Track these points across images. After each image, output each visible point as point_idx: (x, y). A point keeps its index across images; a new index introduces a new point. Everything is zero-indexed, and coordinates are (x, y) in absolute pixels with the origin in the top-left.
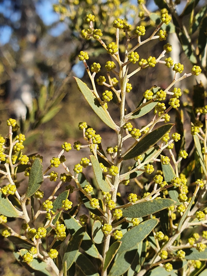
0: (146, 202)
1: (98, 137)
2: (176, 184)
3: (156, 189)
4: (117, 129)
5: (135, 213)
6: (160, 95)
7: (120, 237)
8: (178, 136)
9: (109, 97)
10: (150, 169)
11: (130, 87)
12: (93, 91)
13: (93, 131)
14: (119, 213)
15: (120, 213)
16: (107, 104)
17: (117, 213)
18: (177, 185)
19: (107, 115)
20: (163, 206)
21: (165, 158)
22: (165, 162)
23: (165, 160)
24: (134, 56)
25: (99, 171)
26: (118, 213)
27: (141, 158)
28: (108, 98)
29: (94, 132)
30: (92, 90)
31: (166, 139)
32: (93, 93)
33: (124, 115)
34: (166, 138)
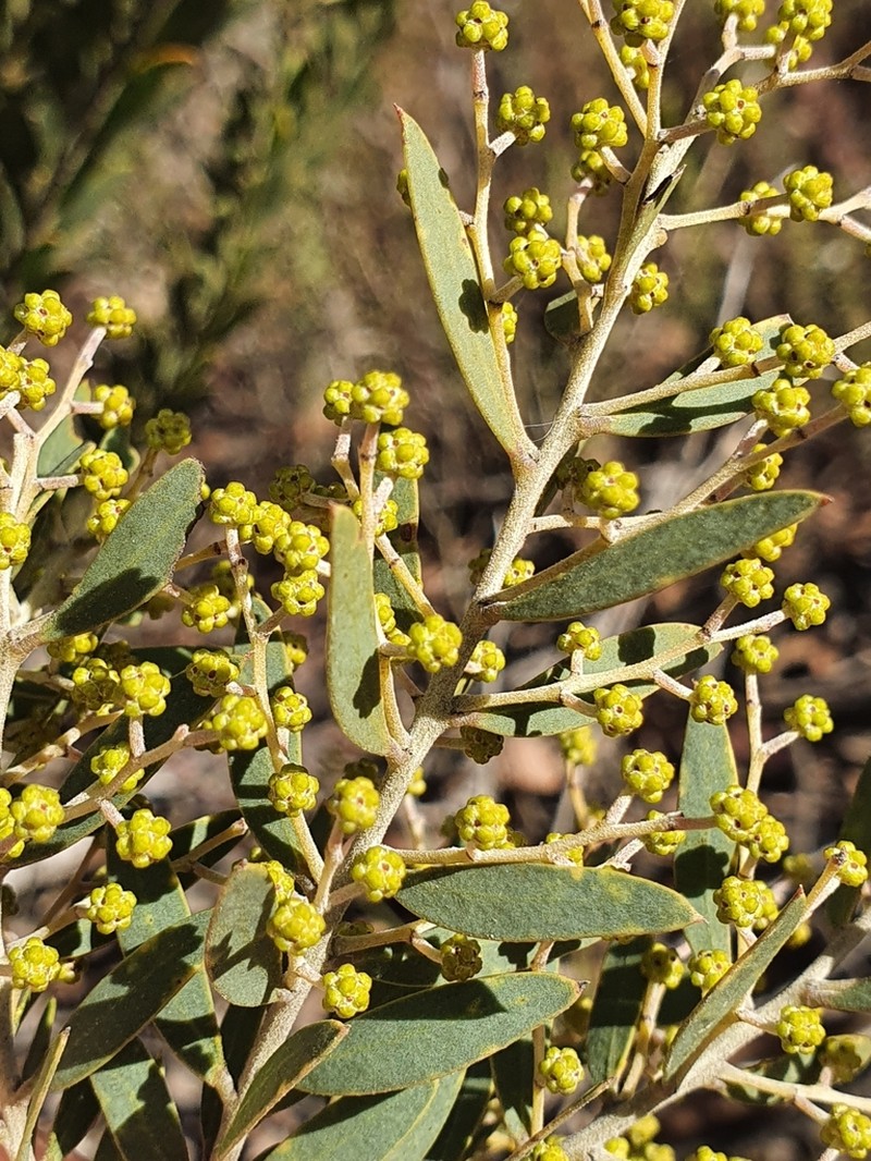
0: (546, 870)
1: (411, 441)
2: (732, 823)
3: (620, 816)
4: (521, 453)
5: (472, 910)
6: (802, 343)
7: (350, 1004)
8: (817, 602)
9: (537, 264)
10: (620, 711)
11: (658, 286)
12: (468, 218)
13: (398, 391)
14: (386, 868)
15: (391, 869)
16: (519, 318)
17: (375, 865)
18: (735, 828)
19: (500, 365)
20: (625, 916)
21: (715, 686)
22: (709, 706)
23: (714, 699)
24: (736, 105)
25: (356, 616)
26: (380, 867)
27: (592, 646)
28: (533, 267)
29: (399, 402)
30: (467, 212)
31: (753, 592)
32: (466, 227)
33: (582, 397)
34: (755, 588)
